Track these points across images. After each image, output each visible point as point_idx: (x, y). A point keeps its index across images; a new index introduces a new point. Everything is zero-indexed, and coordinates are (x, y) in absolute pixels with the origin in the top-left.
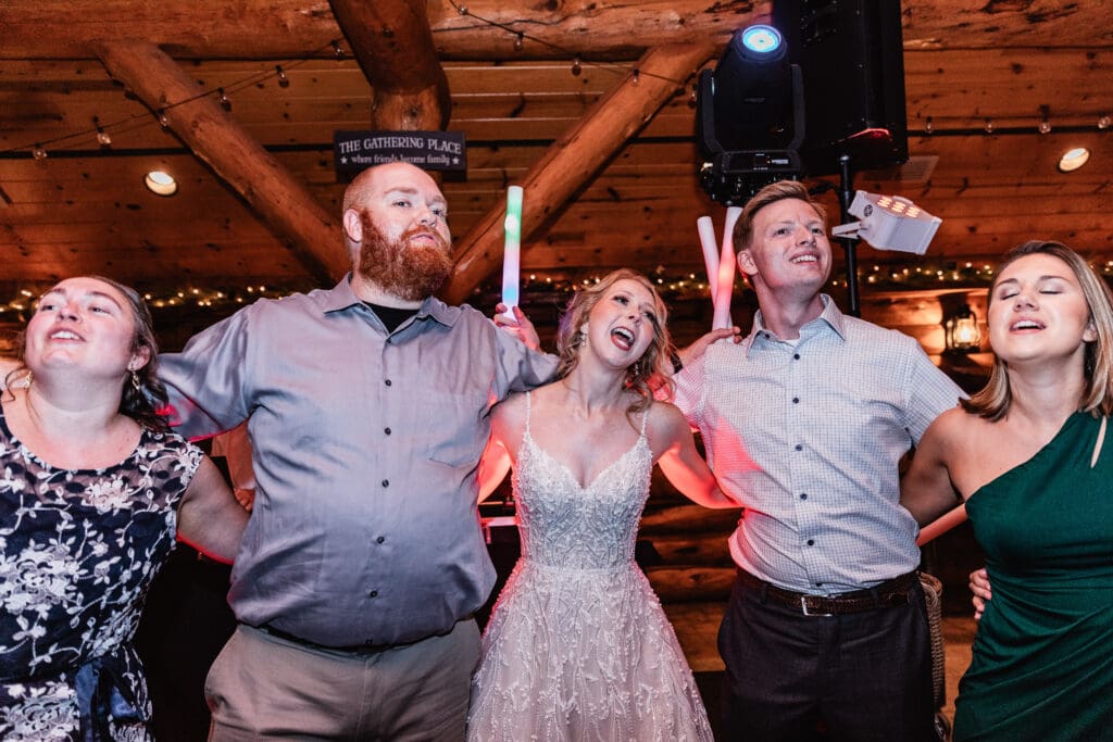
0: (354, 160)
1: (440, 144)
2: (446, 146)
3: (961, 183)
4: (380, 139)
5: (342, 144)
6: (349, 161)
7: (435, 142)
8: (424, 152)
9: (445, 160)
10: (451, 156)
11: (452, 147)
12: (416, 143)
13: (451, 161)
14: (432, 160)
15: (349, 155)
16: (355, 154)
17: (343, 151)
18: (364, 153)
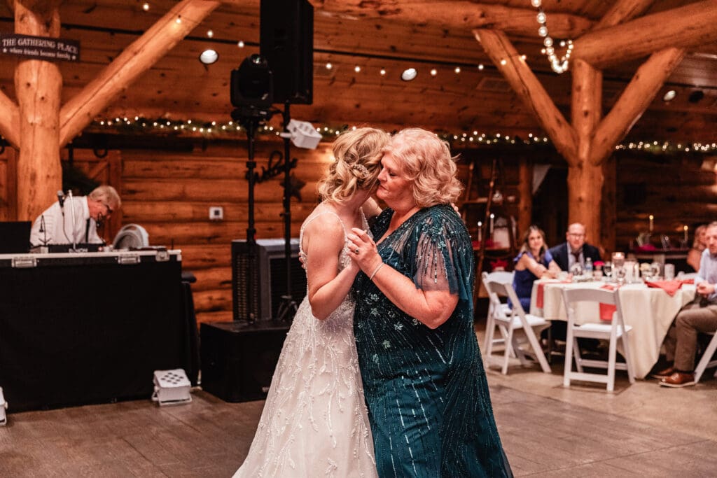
0: (11, 51)
1: (65, 47)
2: (69, 48)
3: (351, 80)
4: (28, 40)
5: (4, 41)
6: (8, 51)
7: (62, 45)
8: (55, 50)
9: (67, 56)
10: (71, 54)
11: (72, 49)
12: (51, 45)
13: (71, 57)
14: (60, 55)
15: (8, 48)
16: (12, 47)
17: (4, 44)
18: (17, 47)
